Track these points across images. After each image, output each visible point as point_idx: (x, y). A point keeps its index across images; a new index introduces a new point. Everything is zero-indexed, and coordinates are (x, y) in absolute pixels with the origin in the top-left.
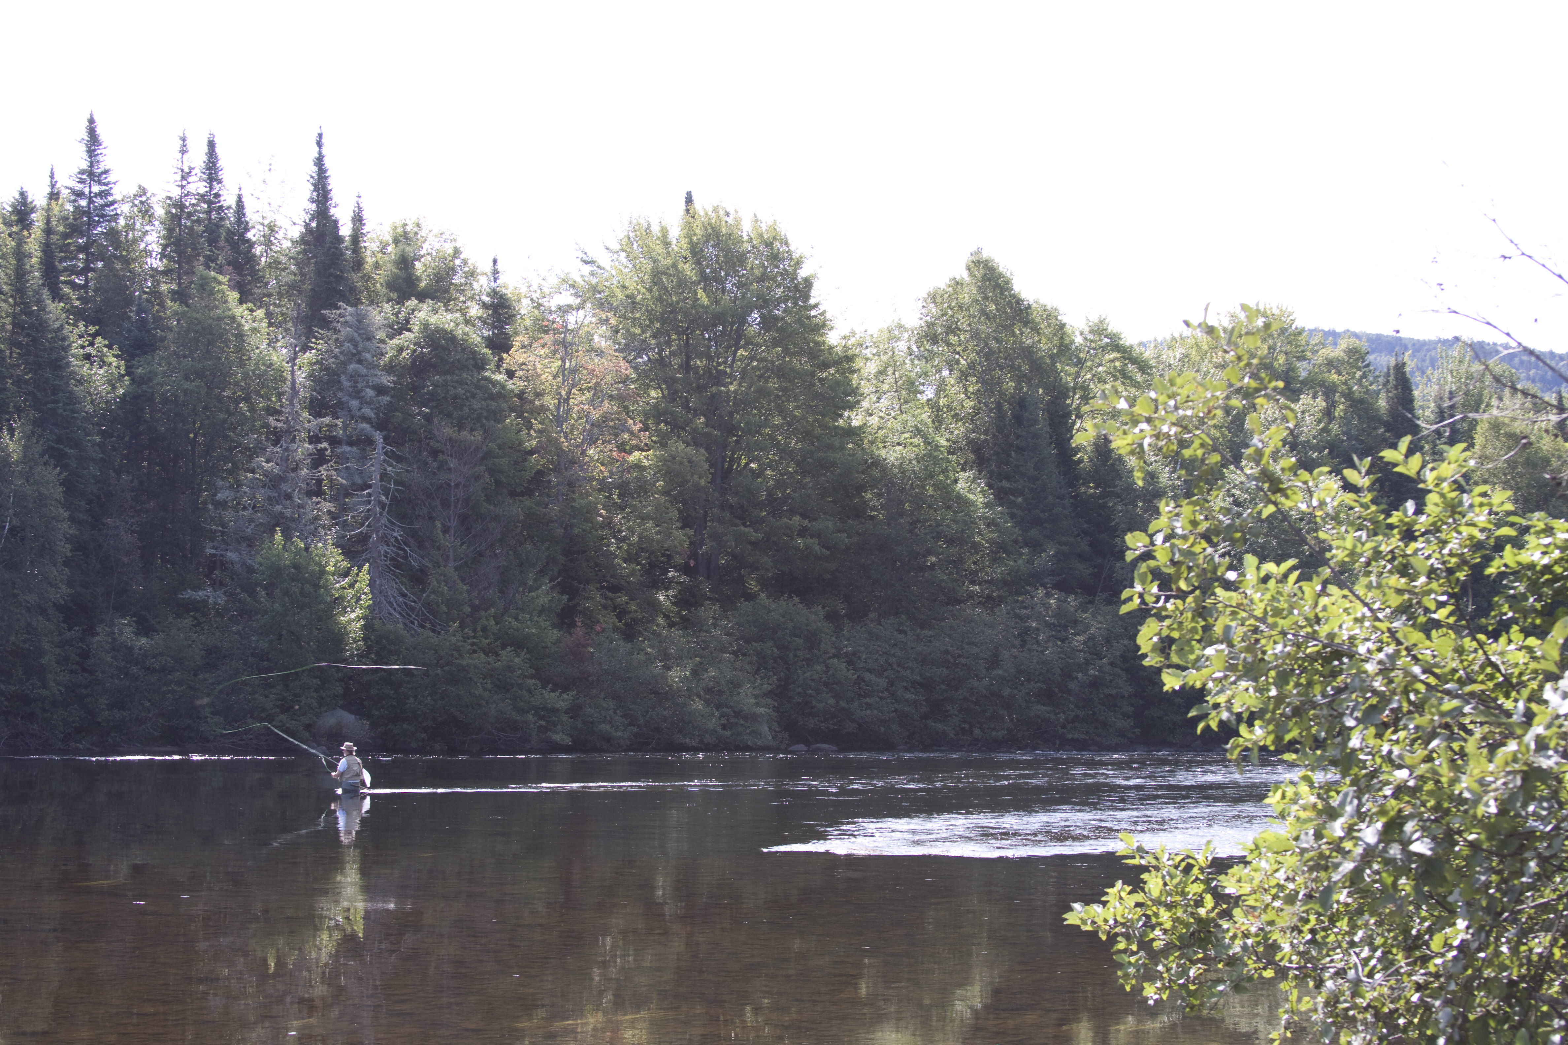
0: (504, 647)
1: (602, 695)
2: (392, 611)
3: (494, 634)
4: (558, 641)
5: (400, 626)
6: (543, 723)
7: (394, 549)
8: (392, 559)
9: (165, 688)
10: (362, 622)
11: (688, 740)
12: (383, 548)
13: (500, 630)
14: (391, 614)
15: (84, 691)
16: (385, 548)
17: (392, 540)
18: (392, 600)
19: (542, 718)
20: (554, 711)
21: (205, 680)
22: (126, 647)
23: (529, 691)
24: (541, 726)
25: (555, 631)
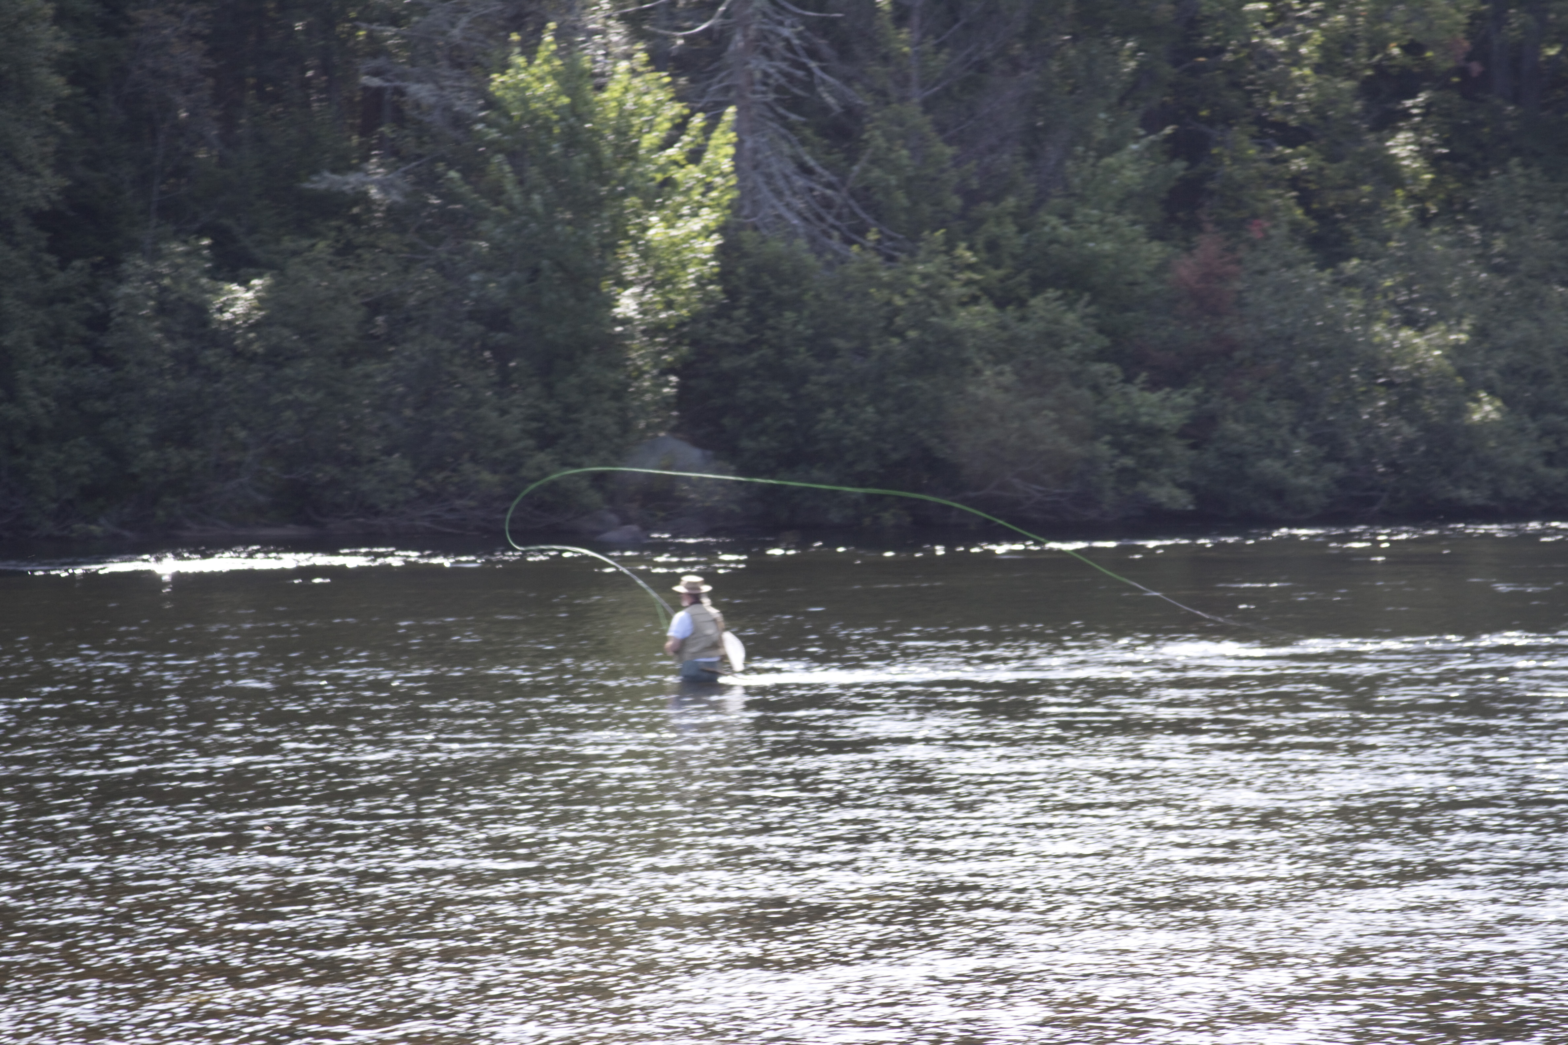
0: (1038, 285)
1: (1264, 394)
2: (782, 210)
3: (1014, 257)
4: (1163, 267)
5: (801, 243)
6: (1128, 461)
7: (784, 66)
8: (779, 89)
9: (277, 398)
10: (716, 240)
11: (1465, 493)
12: (758, 65)
13: (1028, 246)
14: (779, 217)
15: (100, 406)
16: (764, 64)
17: (780, 45)
18: (781, 183)
19: (1125, 449)
20: (1153, 433)
21: (368, 376)
22: (191, 305)
23: (1096, 388)
24: (1123, 470)
25: (1156, 247)
